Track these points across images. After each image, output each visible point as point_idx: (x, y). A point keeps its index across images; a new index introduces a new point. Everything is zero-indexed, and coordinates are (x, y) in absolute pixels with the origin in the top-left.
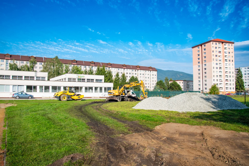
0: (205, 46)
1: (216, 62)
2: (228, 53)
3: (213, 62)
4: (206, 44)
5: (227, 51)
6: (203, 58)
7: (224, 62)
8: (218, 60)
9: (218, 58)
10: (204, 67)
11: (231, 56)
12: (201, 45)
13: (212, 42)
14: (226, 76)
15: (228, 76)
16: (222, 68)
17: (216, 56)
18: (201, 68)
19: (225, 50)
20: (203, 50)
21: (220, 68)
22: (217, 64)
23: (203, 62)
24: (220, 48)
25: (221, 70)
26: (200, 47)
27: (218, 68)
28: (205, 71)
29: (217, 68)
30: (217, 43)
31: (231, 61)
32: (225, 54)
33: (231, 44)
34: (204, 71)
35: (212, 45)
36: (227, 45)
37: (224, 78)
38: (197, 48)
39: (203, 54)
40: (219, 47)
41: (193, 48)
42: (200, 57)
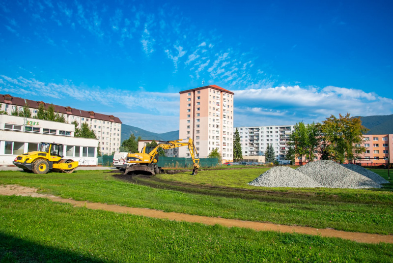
0: (199, 92)
1: (213, 117)
2: (227, 106)
3: (209, 117)
4: (201, 91)
5: (226, 103)
6: (196, 110)
7: (221, 118)
8: (216, 115)
9: (215, 111)
10: (196, 123)
11: (230, 111)
12: (194, 91)
13: (209, 89)
14: (224, 137)
15: (226, 139)
16: (220, 126)
17: (214, 109)
18: (191, 124)
19: (224, 103)
20: (196, 99)
21: (217, 126)
22: (214, 120)
23: (196, 115)
24: (218, 99)
25: (218, 129)
26: (192, 93)
27: (216, 126)
28: (198, 129)
29: (214, 126)
30: (216, 91)
31: (230, 118)
32: (224, 108)
33: (230, 95)
34: (196, 129)
35: (210, 93)
36: (226, 96)
37: (221, 141)
38: (187, 94)
39: (196, 104)
40: (217, 97)
41: (181, 93)
42: (192, 108)
